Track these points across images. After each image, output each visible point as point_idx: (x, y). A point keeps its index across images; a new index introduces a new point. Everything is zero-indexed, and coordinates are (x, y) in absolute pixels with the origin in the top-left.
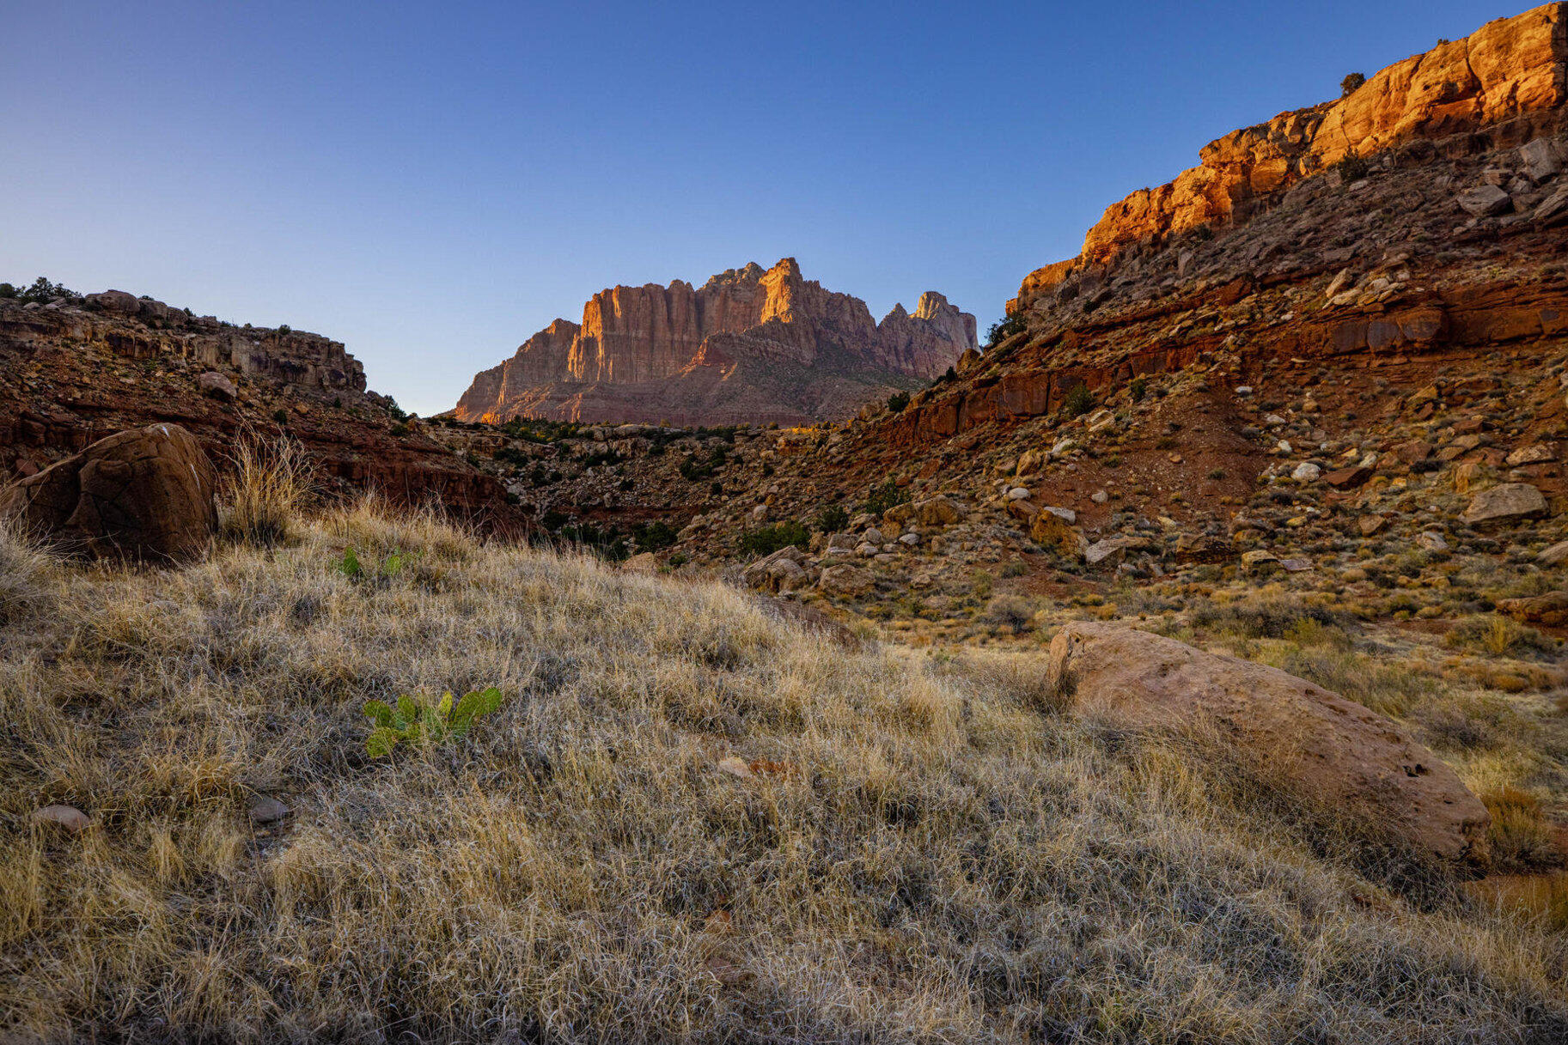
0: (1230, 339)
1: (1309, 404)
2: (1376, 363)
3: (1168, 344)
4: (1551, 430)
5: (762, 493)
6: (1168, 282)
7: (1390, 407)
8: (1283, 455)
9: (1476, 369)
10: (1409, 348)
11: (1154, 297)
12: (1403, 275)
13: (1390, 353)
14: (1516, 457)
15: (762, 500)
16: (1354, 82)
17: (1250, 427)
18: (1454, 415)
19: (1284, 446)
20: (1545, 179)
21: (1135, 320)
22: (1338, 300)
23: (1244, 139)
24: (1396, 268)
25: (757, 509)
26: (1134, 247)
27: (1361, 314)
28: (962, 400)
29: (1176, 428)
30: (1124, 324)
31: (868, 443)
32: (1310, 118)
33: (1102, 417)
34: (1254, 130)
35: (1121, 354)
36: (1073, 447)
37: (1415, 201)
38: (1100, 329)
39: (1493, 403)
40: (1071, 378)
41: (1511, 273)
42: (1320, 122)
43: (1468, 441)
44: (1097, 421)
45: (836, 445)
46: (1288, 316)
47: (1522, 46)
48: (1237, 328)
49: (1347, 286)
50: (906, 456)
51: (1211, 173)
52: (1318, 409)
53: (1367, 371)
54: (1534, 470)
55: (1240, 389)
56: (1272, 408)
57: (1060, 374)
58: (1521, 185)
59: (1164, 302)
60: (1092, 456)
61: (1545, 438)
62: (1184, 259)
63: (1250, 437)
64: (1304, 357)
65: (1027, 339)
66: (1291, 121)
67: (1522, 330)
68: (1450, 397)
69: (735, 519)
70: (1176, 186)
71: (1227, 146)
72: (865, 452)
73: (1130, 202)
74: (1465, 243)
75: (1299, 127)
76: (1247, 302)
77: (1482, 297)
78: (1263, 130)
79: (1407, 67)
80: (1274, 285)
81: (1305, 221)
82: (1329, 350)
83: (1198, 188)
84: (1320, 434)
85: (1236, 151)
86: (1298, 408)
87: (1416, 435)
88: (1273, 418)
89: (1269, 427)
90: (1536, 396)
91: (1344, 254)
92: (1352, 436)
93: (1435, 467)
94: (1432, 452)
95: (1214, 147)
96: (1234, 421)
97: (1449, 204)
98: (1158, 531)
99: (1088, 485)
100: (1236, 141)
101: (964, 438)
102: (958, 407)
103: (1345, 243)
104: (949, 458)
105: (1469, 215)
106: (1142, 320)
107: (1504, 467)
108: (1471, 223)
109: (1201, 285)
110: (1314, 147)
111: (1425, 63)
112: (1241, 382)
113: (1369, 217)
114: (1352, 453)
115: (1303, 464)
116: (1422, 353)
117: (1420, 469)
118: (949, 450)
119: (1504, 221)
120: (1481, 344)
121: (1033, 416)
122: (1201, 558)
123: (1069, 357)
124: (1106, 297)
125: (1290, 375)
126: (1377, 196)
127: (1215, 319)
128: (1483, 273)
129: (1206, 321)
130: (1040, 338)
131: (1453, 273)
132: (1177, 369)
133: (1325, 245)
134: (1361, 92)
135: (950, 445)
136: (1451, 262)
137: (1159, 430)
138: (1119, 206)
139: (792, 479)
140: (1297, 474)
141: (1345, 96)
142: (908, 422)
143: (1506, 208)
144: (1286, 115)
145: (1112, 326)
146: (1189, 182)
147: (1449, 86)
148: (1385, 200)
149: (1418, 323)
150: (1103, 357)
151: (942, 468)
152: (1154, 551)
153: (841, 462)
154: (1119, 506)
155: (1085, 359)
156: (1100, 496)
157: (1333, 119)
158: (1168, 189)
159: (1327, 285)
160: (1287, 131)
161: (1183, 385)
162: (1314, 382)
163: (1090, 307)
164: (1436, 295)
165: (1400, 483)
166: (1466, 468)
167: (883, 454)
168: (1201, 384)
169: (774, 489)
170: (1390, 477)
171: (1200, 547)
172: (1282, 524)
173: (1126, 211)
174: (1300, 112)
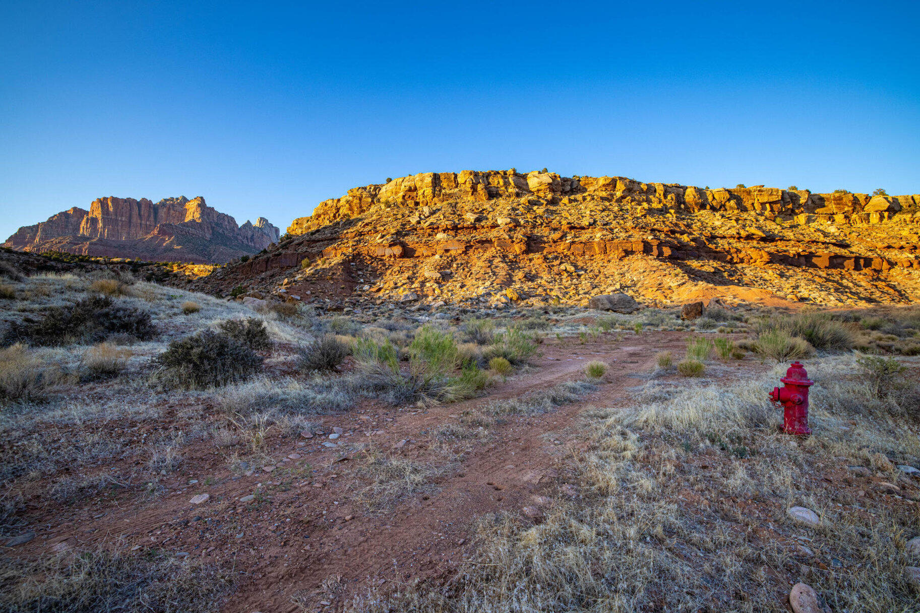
0: (351, 249)
2: (387, 260)
3: (334, 248)
6: (336, 229)
7: (389, 272)
8: (361, 283)
9: (409, 263)
10: (395, 256)
11: (332, 234)
12: (394, 237)
13: (390, 257)
14: (413, 286)
16: (389, 180)
17: (353, 275)
18: (402, 275)
19: (362, 280)
20: (427, 217)
21: (326, 240)
22: (378, 241)
23: (360, 190)
24: (393, 235)
27: (384, 246)
28: (268, 260)
29: (333, 274)
30: (322, 241)
31: (232, 272)
32: (377, 188)
34: (363, 188)
35: (320, 250)
36: (302, 277)
38: (315, 241)
39: (411, 272)
40: (305, 256)
42: (380, 190)
43: (404, 282)
44: (310, 270)
46: (366, 244)
47: (425, 181)
48: (353, 246)
49: (381, 238)
50: (247, 278)
51: (351, 198)
52: (372, 271)
53: (385, 262)
54: (417, 290)
55: (352, 264)
56: (360, 270)
57: (301, 254)
58: (423, 217)
60: (307, 281)
62: (341, 223)
63: (353, 277)
64: (369, 256)
65: (292, 242)
66: (373, 188)
67: (419, 255)
68: (402, 270)
70: (341, 200)
71: (355, 191)
72: (231, 276)
73: (328, 202)
74: (410, 230)
75: (375, 190)
76: (356, 238)
77: (412, 245)
78: (365, 188)
79: (401, 180)
80: (364, 235)
81: (374, 217)
82: (376, 255)
83: (348, 202)
84: (371, 278)
85: (357, 193)
86: (367, 270)
87: (393, 279)
88: (360, 273)
89: (359, 275)
91: (382, 228)
92: (379, 279)
93: (396, 288)
94: (396, 284)
95: (351, 191)
96: (349, 273)
97: (407, 219)
98: (324, 303)
99: (305, 289)
100: (358, 190)
101: (268, 273)
102: (267, 262)
103: (383, 226)
104: (263, 279)
105: (411, 223)
109: (345, 232)
110: (378, 196)
111: (405, 180)
112: (352, 262)
113: (389, 219)
115: (366, 286)
116: (398, 258)
117: (393, 288)
118: (263, 276)
119: (418, 226)
120: (411, 257)
121: (291, 267)
122: (335, 310)
123: (305, 249)
124: (318, 231)
125: (365, 261)
126: (392, 213)
127: (347, 243)
129: (345, 243)
131: (406, 238)
132: (335, 256)
133: (378, 225)
134: (391, 183)
135: (263, 275)
137: (328, 274)
138: (324, 202)
140: (364, 289)
141: (387, 184)
142: (248, 266)
143: (418, 222)
144: (371, 186)
145: (319, 241)
146: (345, 199)
147: (410, 187)
148: (394, 215)
149: (397, 250)
150: (315, 250)
151: (260, 282)
152: (322, 308)
153: (222, 279)
154: (314, 295)
155: (309, 250)
156: (308, 292)
157: (383, 189)
158: (339, 200)
159: (377, 237)
160: (371, 190)
161: (336, 261)
163: (312, 234)
164: (402, 243)
165: (388, 292)
166: (402, 288)
167: (238, 277)
171: (334, 307)
172: (358, 302)
173: (326, 205)
174: (375, 186)
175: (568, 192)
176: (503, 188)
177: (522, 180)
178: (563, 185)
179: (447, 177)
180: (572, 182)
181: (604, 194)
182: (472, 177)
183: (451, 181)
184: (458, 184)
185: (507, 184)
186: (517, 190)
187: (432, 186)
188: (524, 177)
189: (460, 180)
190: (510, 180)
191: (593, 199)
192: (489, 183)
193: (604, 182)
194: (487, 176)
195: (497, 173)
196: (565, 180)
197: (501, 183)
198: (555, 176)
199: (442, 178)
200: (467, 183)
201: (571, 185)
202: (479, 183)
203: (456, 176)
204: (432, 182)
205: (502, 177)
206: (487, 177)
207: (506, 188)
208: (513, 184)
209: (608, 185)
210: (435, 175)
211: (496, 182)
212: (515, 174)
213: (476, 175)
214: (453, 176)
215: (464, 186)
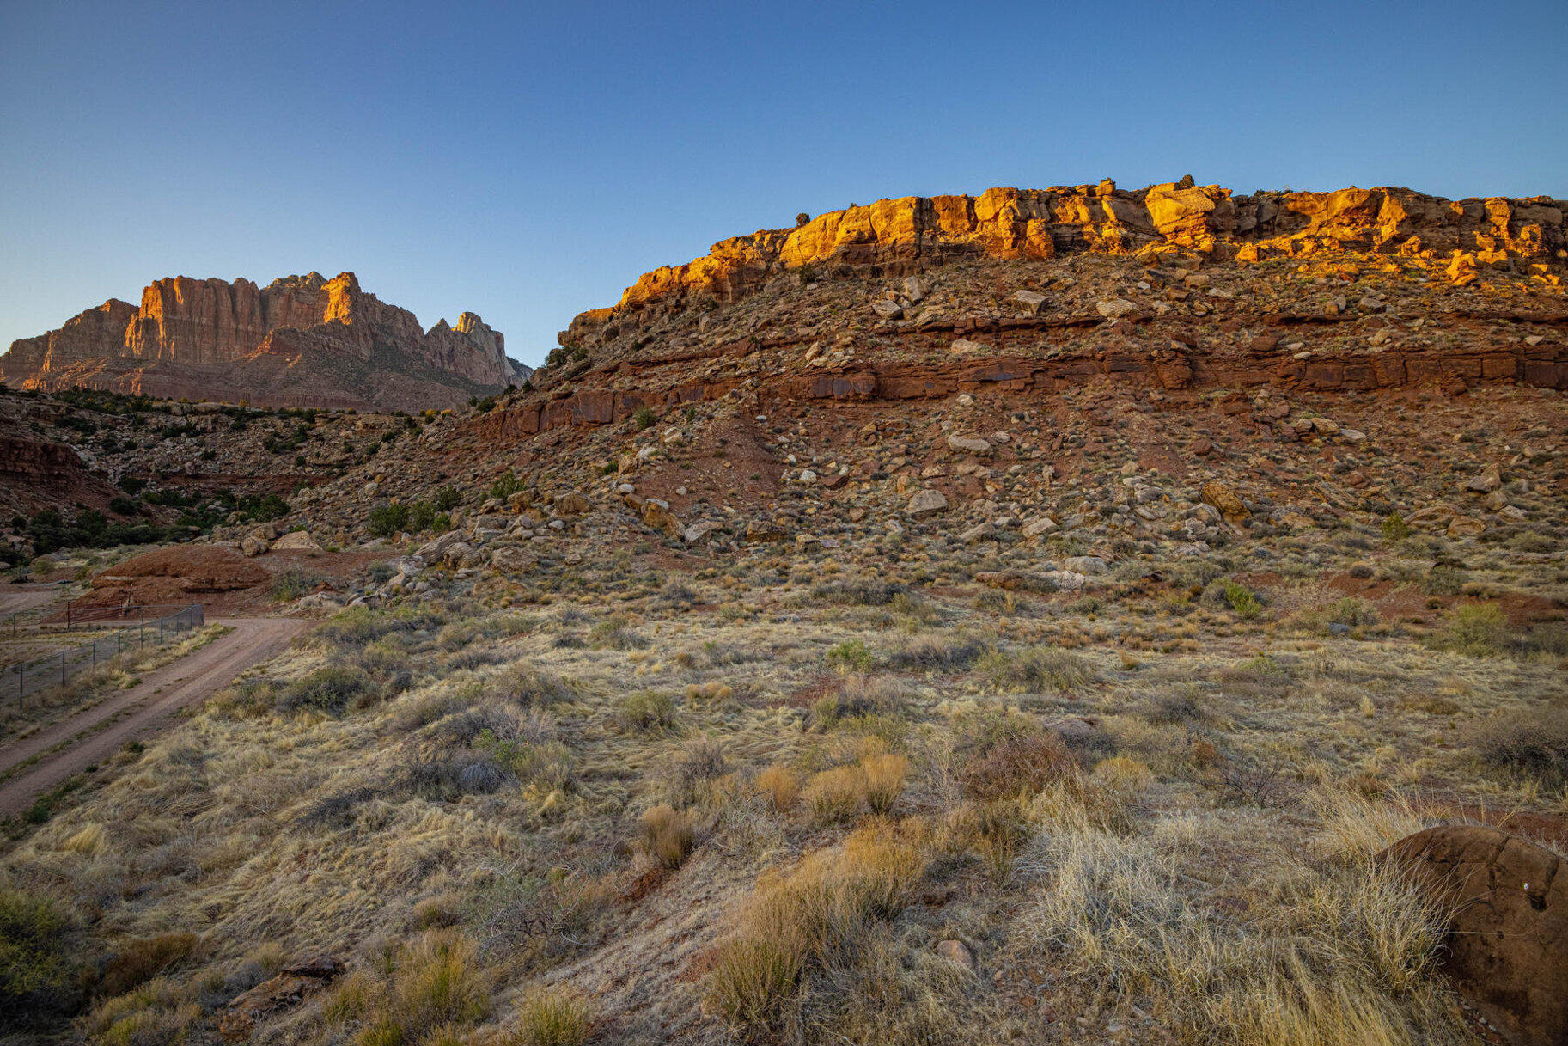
0: (748, 381)
1: (803, 431)
2: (838, 406)
3: (705, 381)
4: (942, 457)
5: (370, 472)
6: (694, 335)
7: (849, 435)
8: (791, 464)
9: (894, 415)
10: (857, 399)
11: (687, 346)
12: (851, 351)
13: (846, 400)
14: (926, 473)
15: (371, 479)
16: (804, 220)
17: (769, 444)
18: (887, 444)
19: (792, 458)
20: (917, 302)
21: (674, 360)
22: (815, 362)
23: (739, 243)
24: (847, 346)
25: (368, 486)
26: (662, 306)
27: (829, 373)
28: (543, 407)
29: (724, 442)
30: (666, 362)
31: (460, 435)
32: (779, 237)
33: (673, 432)
34: (745, 239)
35: (668, 384)
36: (656, 453)
37: (848, 303)
38: (647, 364)
39: (908, 437)
40: (633, 400)
41: (907, 357)
42: (784, 241)
43: (900, 461)
44: (670, 435)
45: (433, 435)
46: (783, 370)
47: (898, 218)
48: (751, 374)
49: (819, 354)
50: (495, 448)
51: (716, 263)
52: (808, 434)
53: (833, 411)
54: (936, 481)
55: (759, 417)
56: (780, 432)
57: (624, 395)
58: (905, 303)
59: (694, 350)
60: (671, 460)
61: (939, 461)
62: (705, 320)
63: (769, 450)
64: (796, 398)
65: (589, 366)
66: (767, 237)
67: (917, 393)
68: (883, 431)
69: (347, 493)
70: (691, 268)
71: (728, 246)
72: (459, 442)
73: (659, 274)
74: (882, 335)
75: (773, 242)
76: (755, 356)
77: (896, 370)
78: (750, 239)
79: (836, 217)
80: (770, 346)
81: (781, 306)
82: (810, 394)
83: (707, 272)
84: (811, 451)
85: (734, 251)
86: (796, 433)
87: (870, 454)
88: (782, 439)
89: (781, 445)
90: (928, 436)
91: (812, 331)
92: (830, 454)
93: (884, 477)
94: (881, 468)
95: (720, 246)
96: (760, 439)
97: (867, 308)
98: (726, 516)
99: (672, 482)
100: (734, 244)
101: (547, 436)
102: (540, 412)
103: (810, 325)
104: (538, 452)
105: (880, 317)
106: (679, 361)
107: (922, 479)
108: (883, 322)
109: (719, 341)
110: (782, 257)
111: (847, 216)
112: (759, 412)
113: (822, 309)
114: (833, 465)
115: (806, 472)
116: (864, 402)
117: (876, 478)
118: (537, 445)
119: (900, 323)
120: (894, 399)
121: (602, 424)
122: (763, 538)
123: (627, 384)
124: (649, 340)
125: (788, 409)
126: (825, 296)
127: (735, 366)
128: (894, 356)
129: (729, 367)
130: (599, 366)
131: (878, 353)
132: (711, 399)
133: (798, 324)
134: (808, 226)
135: (537, 442)
136: (875, 346)
137: (712, 444)
138: (650, 275)
139: (397, 461)
140: (803, 478)
141: (798, 227)
142: (497, 421)
143: (899, 316)
144: (763, 233)
145: (658, 363)
146: (701, 266)
147: (861, 233)
148: (830, 299)
149: (862, 382)
150: (654, 385)
151: (532, 459)
152: (728, 532)
153: (439, 450)
154: (695, 498)
155: (642, 384)
156: (682, 490)
157: (793, 240)
158: (685, 269)
159: (806, 351)
160: (765, 243)
161: (723, 411)
162: (803, 415)
163: (638, 347)
164: (870, 366)
165: (866, 487)
166: (903, 479)
167: (476, 445)
168: (735, 412)
169: (382, 469)
170: (861, 482)
171: (763, 531)
172: (802, 513)
173: (655, 280)
174: (772, 232)
175: (1250, 231)
176: (1089, 229)
177: (1132, 207)
178: (1238, 215)
179: (950, 203)
180: (1261, 207)
181: (1348, 232)
182: (1012, 203)
183: (960, 216)
184: (976, 221)
185: (1098, 219)
186: (1124, 231)
187: (915, 228)
188: (1138, 198)
189: (983, 211)
190: (1106, 207)
191: (1320, 246)
192: (1054, 217)
193: (1349, 204)
194: (1049, 199)
195: (1072, 192)
196: (1242, 202)
197: (1084, 216)
198: (1221, 194)
199: (938, 207)
200: (1001, 218)
201: (1258, 215)
202: (1031, 217)
203: (971, 202)
204: (915, 220)
205: (1086, 202)
206: (1047, 203)
207: (1097, 227)
208: (1112, 216)
209: (1358, 209)
210: (920, 201)
211: (1071, 214)
212: (1116, 194)
213: (1022, 197)
214: (964, 203)
215: (991, 226)
